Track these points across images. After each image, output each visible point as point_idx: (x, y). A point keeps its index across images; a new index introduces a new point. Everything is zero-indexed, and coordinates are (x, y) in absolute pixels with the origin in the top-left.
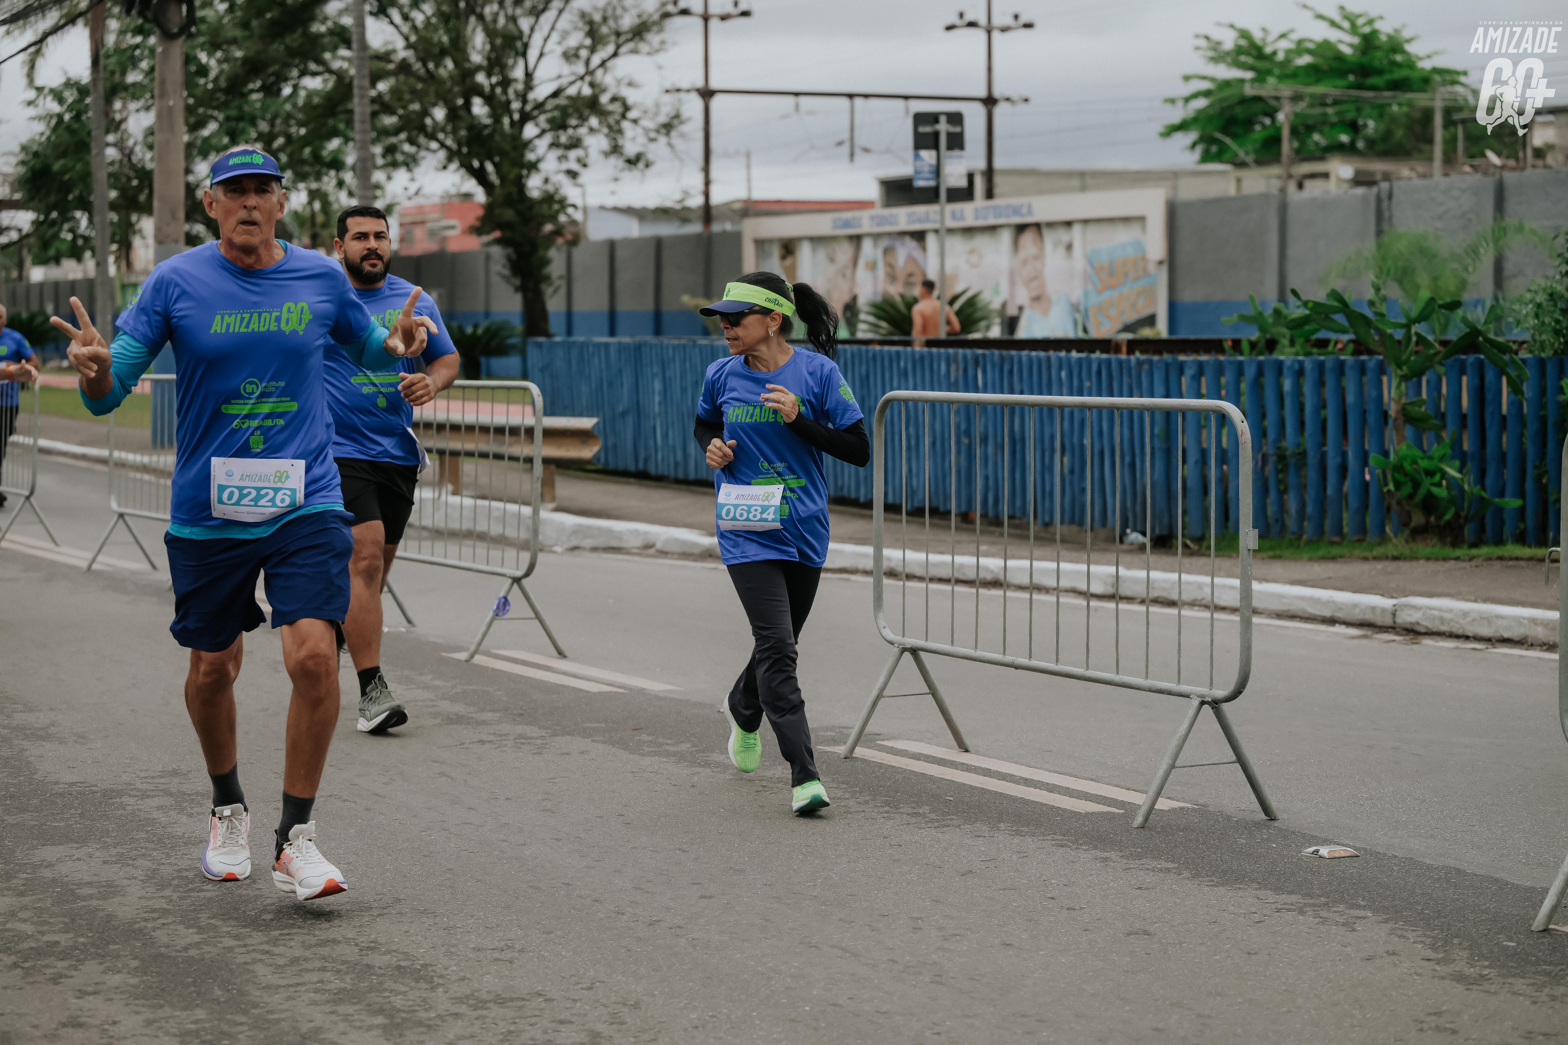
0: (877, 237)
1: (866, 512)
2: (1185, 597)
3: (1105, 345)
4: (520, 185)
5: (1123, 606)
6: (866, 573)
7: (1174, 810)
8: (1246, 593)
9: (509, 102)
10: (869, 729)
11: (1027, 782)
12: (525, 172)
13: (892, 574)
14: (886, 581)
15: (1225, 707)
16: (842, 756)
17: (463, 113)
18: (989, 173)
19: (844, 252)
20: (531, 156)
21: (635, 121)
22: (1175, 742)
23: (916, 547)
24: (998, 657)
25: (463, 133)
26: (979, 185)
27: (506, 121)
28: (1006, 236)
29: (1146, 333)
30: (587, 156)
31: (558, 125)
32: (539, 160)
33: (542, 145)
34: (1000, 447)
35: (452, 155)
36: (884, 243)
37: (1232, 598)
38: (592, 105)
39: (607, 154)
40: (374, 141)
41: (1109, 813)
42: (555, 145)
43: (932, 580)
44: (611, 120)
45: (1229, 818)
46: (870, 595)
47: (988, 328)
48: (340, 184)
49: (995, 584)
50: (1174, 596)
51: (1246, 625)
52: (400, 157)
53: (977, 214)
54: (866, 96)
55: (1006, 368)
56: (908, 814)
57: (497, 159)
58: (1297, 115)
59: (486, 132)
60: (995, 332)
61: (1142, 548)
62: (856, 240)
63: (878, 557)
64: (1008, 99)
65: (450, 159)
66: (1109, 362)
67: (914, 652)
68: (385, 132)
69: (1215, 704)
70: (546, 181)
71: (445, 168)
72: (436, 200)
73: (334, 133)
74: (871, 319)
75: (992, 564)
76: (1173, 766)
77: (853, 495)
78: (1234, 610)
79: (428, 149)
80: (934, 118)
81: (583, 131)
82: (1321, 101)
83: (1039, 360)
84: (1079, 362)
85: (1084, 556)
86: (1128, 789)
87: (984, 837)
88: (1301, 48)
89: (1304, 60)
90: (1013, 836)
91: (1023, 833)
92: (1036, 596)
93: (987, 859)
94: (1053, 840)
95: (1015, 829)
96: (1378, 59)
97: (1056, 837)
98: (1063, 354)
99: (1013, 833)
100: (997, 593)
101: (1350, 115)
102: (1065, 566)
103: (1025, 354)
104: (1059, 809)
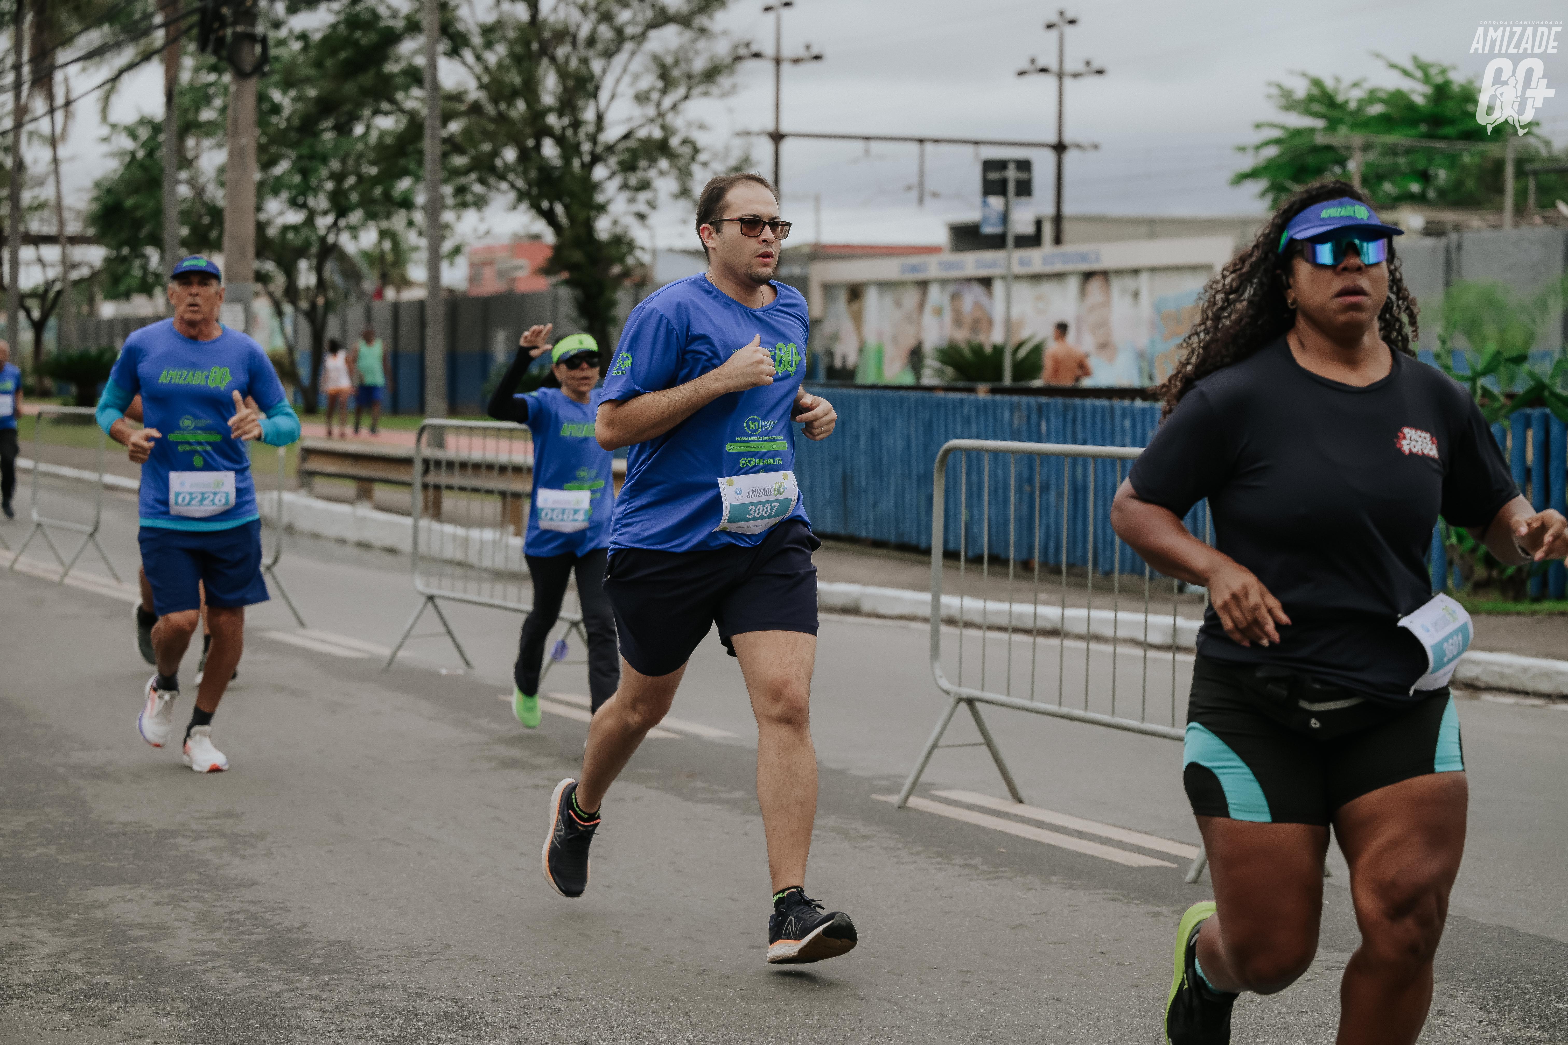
0: (944, 282)
1: (925, 558)
4: (589, 227)
5: (1180, 657)
6: (925, 620)
9: (578, 145)
10: (924, 778)
12: (592, 214)
13: (951, 621)
14: (944, 629)
16: (896, 805)
17: (533, 154)
18: (1058, 219)
19: (911, 297)
20: (600, 198)
21: (705, 164)
23: (976, 593)
24: (1055, 708)
25: (533, 174)
26: (1047, 231)
27: (576, 163)
28: (1073, 285)
30: (656, 197)
31: (629, 167)
32: (609, 202)
33: (611, 187)
34: (1060, 495)
35: (522, 196)
36: (951, 288)
38: (662, 148)
39: (676, 197)
40: (445, 181)
41: (1164, 868)
42: (625, 186)
43: (990, 628)
44: (682, 162)
46: (927, 643)
48: (410, 223)
49: (1054, 633)
52: (469, 198)
53: (1045, 260)
54: (936, 141)
55: (1070, 416)
56: (961, 866)
57: (567, 200)
58: (1368, 165)
59: (557, 174)
61: (1200, 599)
62: (923, 285)
63: (936, 604)
64: (1079, 146)
65: (520, 200)
67: (970, 702)
68: (456, 173)
70: (615, 223)
71: (514, 208)
72: (505, 240)
73: (405, 172)
74: (937, 364)
75: (1050, 613)
77: (914, 541)
79: (498, 189)
80: (1002, 165)
81: (652, 173)
82: (1392, 151)
83: (1103, 409)
84: (1143, 411)
85: (1142, 606)
86: (1182, 843)
87: (1036, 890)
88: (1373, 97)
89: (1376, 109)
90: (1065, 888)
91: (1075, 887)
92: (1094, 646)
93: (1039, 912)
94: (1105, 894)
95: (1067, 881)
96: (1450, 108)
97: (1108, 891)
98: (1127, 403)
99: (1065, 886)
100: (1055, 642)
101: (1421, 164)
102: (1123, 616)
103: (1089, 402)
104: (1111, 862)
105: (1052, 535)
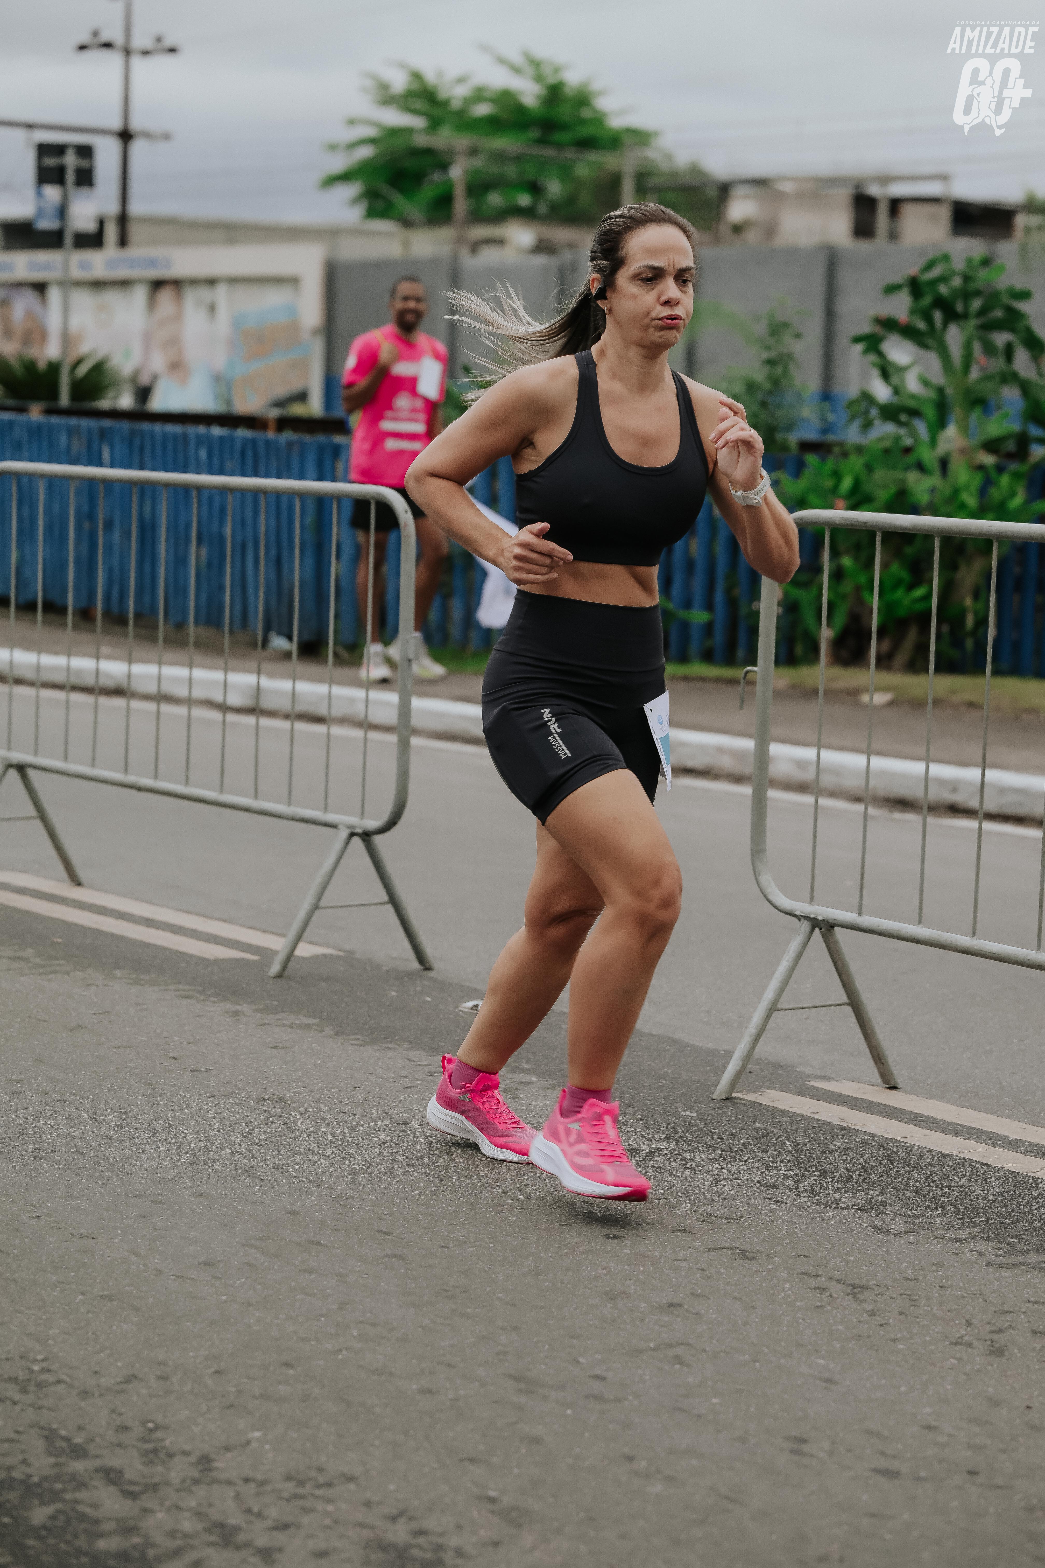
2: (336, 712)
3: (251, 422)
5: (264, 722)
7: (315, 958)
8: (405, 710)
11: (149, 923)
15: (378, 839)
18: (123, 219)
22: (319, 879)
23: (27, 646)
24: (119, 776)
26: (111, 233)
28: (140, 294)
29: (297, 410)
34: (127, 534)
37: (390, 716)
41: (242, 960)
43: (45, 685)
45: (378, 967)
47: (116, 397)
49: (118, 692)
50: (323, 711)
51: (404, 746)
53: (110, 264)
56: (9, 957)
58: (473, 171)
60: (126, 401)
61: (287, 656)
64: (147, 134)
66: (254, 442)
67: (21, 768)
69: (366, 836)
75: (114, 669)
76: (316, 907)
78: (388, 729)
80: (60, 150)
82: (500, 157)
83: (175, 437)
84: (221, 439)
85: (221, 662)
86: (265, 932)
87: (97, 986)
88: (479, 95)
89: (483, 110)
90: (131, 984)
91: (142, 982)
92: (165, 708)
93: (101, 1012)
94: (177, 990)
95: (133, 976)
96: (564, 112)
97: (180, 987)
98: (201, 429)
99: (131, 981)
100: (119, 702)
101: (531, 172)
102: (199, 673)
103: (158, 428)
104: (184, 954)
105: (116, 580)
